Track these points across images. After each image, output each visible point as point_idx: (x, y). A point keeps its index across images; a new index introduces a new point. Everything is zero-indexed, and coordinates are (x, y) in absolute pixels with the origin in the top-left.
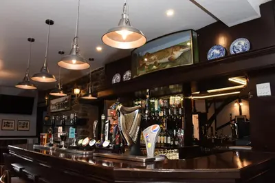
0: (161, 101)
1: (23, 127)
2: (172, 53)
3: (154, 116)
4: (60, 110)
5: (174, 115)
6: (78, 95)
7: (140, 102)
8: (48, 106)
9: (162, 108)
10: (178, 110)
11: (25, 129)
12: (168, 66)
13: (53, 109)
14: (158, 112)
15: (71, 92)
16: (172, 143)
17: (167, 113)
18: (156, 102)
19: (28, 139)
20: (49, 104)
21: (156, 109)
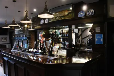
0: (60, 31)
1: (4, 40)
2: (64, 13)
3: (57, 36)
4: (19, 33)
5: (65, 36)
6: (26, 27)
7: (52, 31)
8: (14, 31)
9: (60, 34)
10: (66, 34)
11: (5, 41)
12: (63, 18)
13: (16, 33)
14: (59, 35)
15: (23, 25)
16: (64, 47)
17: (62, 35)
18: (58, 31)
19: (7, 45)
20: (14, 30)
21: (58, 34)
